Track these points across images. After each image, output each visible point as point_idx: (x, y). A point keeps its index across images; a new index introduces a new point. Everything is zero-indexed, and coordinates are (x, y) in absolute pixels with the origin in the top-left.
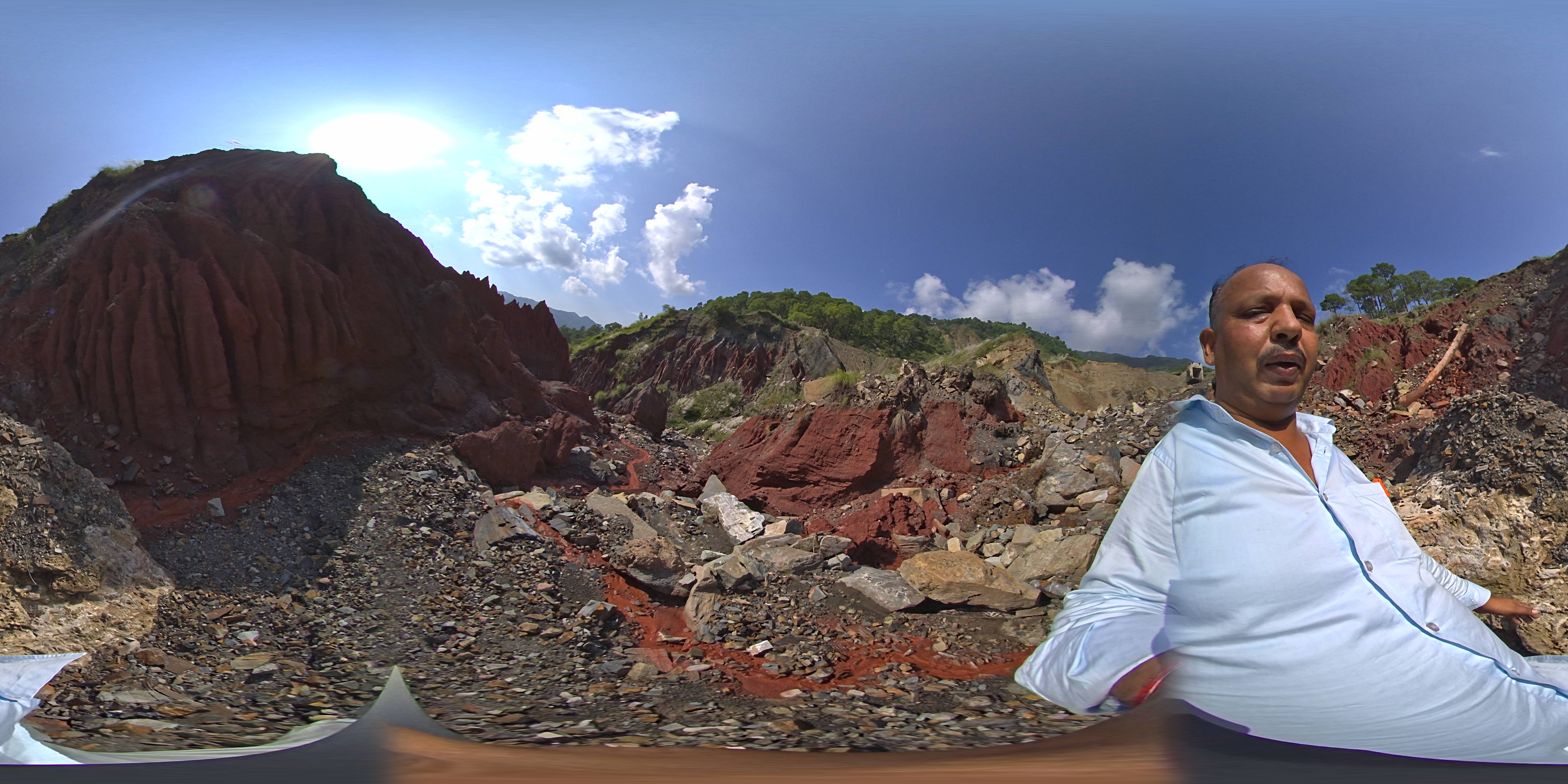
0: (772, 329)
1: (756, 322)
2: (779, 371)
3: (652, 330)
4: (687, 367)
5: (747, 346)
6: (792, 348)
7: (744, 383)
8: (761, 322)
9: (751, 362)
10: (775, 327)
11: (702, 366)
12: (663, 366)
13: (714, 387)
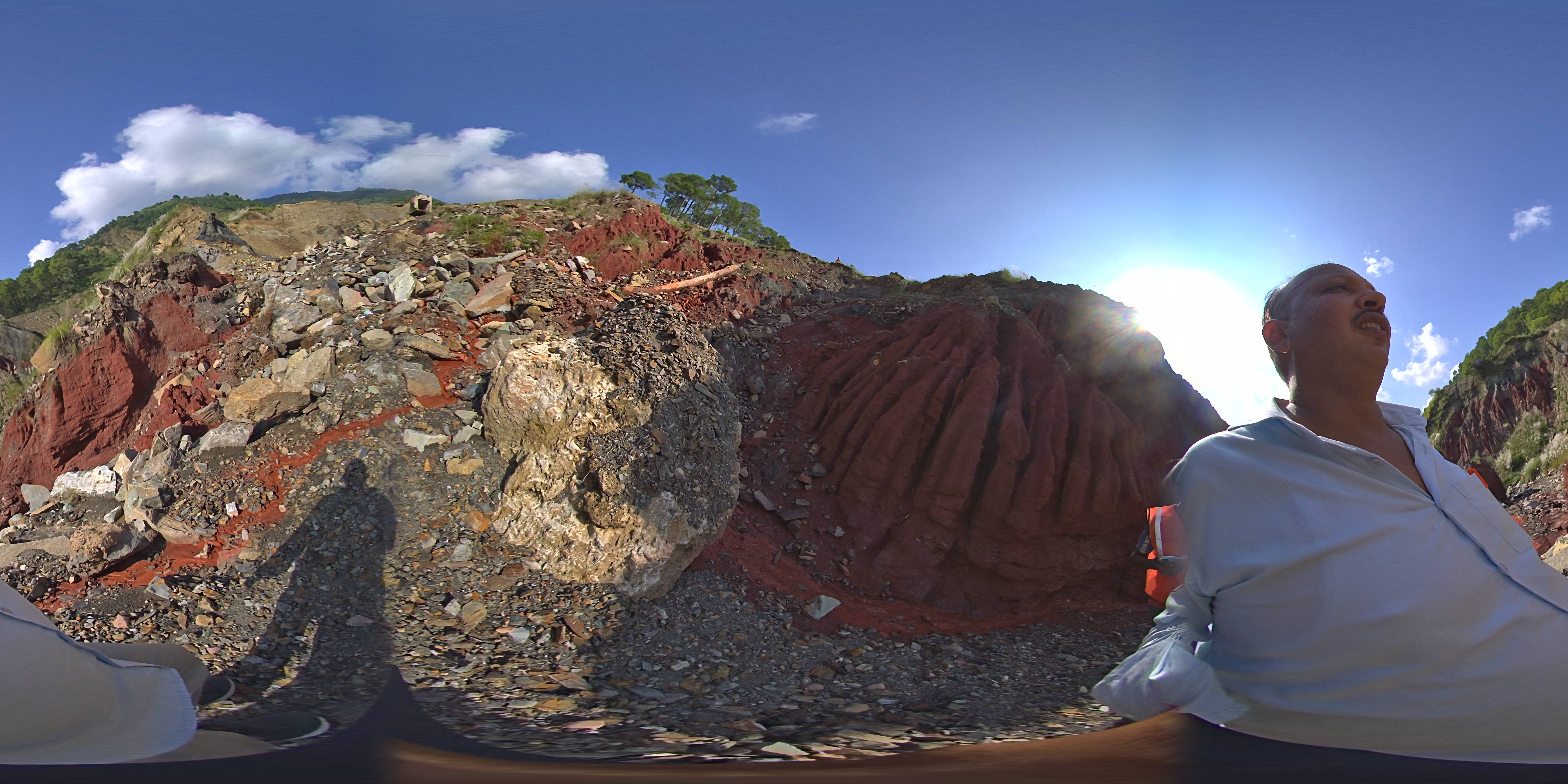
0: (1527, 349)
1: (1509, 353)
2: (1559, 376)
3: (1434, 419)
4: (1483, 429)
5: (1518, 377)
6: (1554, 350)
7: (1539, 407)
8: (1514, 350)
9: (1532, 387)
10: (1528, 346)
11: (1495, 419)
12: (1463, 441)
13: (1518, 428)
